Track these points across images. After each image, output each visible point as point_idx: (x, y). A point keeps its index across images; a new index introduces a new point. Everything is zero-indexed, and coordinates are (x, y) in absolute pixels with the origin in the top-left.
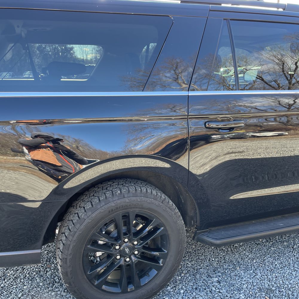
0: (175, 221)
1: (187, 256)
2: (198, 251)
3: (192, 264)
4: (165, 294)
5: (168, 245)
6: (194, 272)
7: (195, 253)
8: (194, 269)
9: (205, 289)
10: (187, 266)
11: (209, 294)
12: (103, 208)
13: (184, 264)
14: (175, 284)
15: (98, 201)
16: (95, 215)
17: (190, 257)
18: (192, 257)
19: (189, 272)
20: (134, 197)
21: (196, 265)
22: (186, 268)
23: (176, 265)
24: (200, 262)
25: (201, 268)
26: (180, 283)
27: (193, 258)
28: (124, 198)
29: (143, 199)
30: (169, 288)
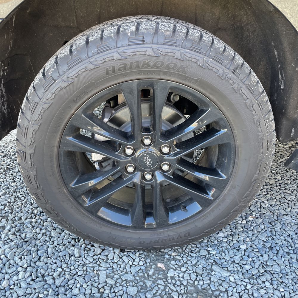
0: (255, 120)
1: (265, 190)
2: (286, 185)
3: (270, 204)
4: (213, 243)
5: (231, 166)
6: (272, 219)
7: (279, 187)
8: (273, 214)
9: (288, 253)
10: (261, 205)
11: (294, 265)
12: (93, 59)
13: (257, 202)
14: (234, 231)
15: (83, 43)
16: (74, 73)
17: (269, 192)
18: (272, 192)
19: (263, 216)
20: (167, 47)
21: (278, 207)
22: (259, 209)
23: (240, 204)
24: (285, 204)
25: (287, 215)
26: (243, 232)
27: (274, 195)
28: (144, 44)
29: (189, 55)
30: (221, 235)
